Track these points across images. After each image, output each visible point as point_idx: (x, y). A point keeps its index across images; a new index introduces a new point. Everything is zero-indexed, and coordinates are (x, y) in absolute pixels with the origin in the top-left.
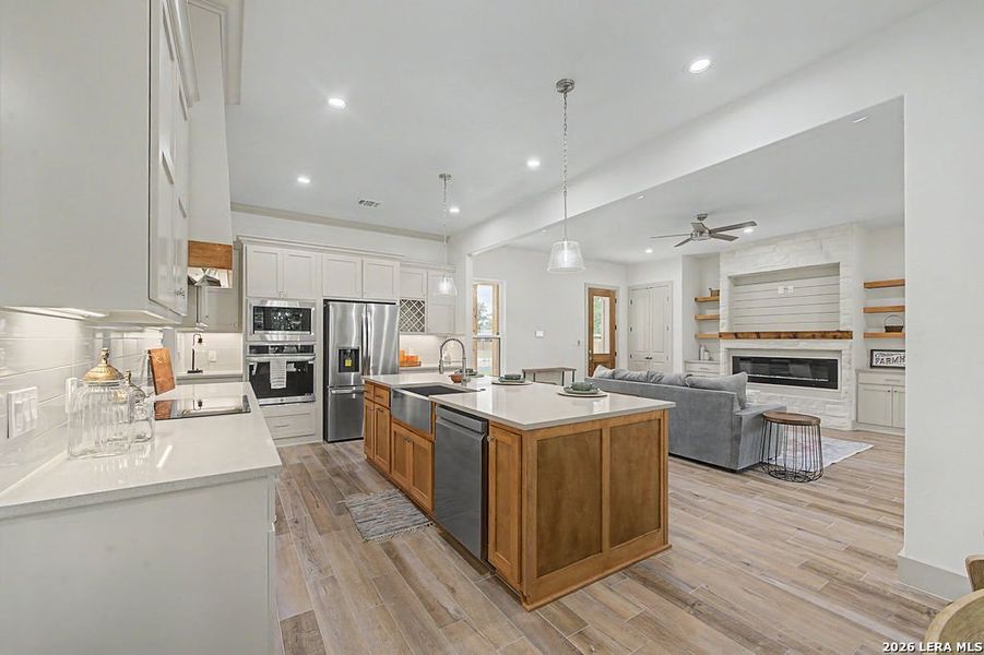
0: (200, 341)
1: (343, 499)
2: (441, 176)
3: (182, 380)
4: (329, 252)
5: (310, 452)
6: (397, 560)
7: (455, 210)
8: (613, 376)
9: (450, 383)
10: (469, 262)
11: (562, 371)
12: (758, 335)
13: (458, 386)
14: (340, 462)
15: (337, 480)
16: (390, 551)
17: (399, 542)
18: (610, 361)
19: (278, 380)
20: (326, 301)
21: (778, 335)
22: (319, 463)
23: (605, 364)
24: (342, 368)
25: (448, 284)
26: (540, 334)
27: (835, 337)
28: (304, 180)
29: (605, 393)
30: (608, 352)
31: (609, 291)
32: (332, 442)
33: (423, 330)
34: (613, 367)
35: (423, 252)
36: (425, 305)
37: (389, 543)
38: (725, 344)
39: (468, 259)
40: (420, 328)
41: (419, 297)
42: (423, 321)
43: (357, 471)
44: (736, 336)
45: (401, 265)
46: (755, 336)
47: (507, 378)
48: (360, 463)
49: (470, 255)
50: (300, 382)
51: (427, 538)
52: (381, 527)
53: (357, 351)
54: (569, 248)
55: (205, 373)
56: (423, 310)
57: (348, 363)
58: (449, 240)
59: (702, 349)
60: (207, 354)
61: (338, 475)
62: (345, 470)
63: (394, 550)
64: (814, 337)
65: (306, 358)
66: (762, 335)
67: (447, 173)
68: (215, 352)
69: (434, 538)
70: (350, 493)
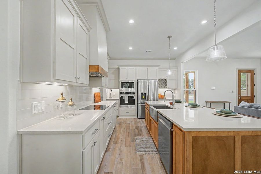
0: (111, 91)
1: (135, 137)
2: (168, 37)
3: (107, 100)
4: (139, 67)
5: (133, 120)
6: (143, 163)
7: (175, 48)
8: (251, 106)
9: (169, 105)
10: (182, 65)
11: (224, 103)
13: (171, 106)
14: (139, 125)
15: (136, 130)
16: (142, 159)
17: (145, 156)
18: (251, 99)
19: (126, 101)
20: (138, 80)
22: (134, 124)
23: (248, 101)
24: (142, 98)
25: (171, 72)
26: (213, 88)
28: (131, 48)
29: (241, 116)
30: (250, 95)
31: (250, 70)
32: (139, 118)
33: (166, 88)
34: (253, 102)
35: (166, 64)
36: (167, 80)
37: (142, 156)
39: (182, 64)
40: (166, 87)
41: (165, 78)
42: (166, 85)
43: (142, 128)
45: (159, 68)
47: (192, 104)
48: (144, 126)
49: (183, 63)
50: (132, 102)
51: (155, 158)
52: (142, 150)
53: (146, 94)
54: (217, 49)
55: (112, 98)
56: (166, 81)
57: (144, 97)
58: (176, 58)
60: (113, 94)
61: (137, 129)
62: (140, 127)
63: (143, 159)
65: (134, 95)
67: (170, 35)
68: (114, 94)
69: (157, 159)
70: (138, 135)
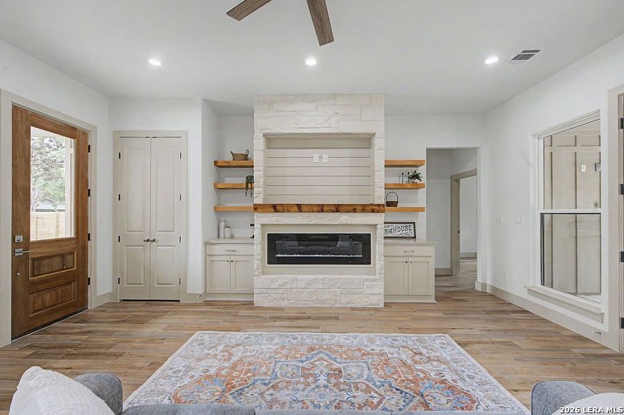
12: (300, 208)
21: (321, 208)
27: (373, 211)
31: (74, 129)
38: (261, 219)
44: (275, 208)
46: (296, 208)
59: (222, 224)
64: (354, 211)
66: (303, 208)
